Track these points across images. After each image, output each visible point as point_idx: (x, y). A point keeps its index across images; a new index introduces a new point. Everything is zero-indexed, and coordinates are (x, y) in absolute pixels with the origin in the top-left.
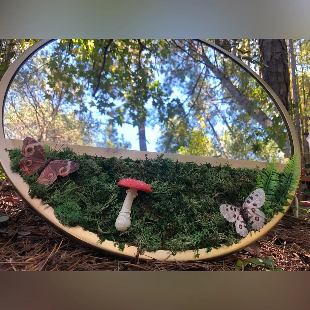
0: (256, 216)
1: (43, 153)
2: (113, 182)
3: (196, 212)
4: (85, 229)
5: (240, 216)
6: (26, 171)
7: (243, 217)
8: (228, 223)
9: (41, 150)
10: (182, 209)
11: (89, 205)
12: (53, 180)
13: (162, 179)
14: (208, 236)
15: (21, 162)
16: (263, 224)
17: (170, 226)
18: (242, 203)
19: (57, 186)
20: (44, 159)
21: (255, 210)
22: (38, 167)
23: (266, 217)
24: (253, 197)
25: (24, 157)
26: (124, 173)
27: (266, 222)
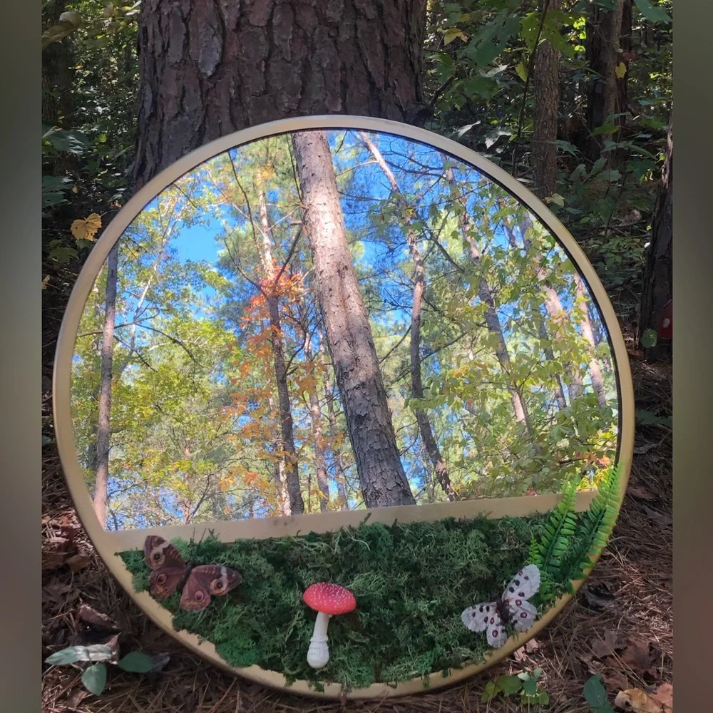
0: (522, 611)
1: (178, 557)
2: (295, 586)
3: (426, 622)
4: (265, 668)
5: (496, 616)
6: (161, 593)
7: (501, 616)
9: (173, 552)
10: (404, 618)
13: (372, 568)
15: (151, 581)
16: (533, 621)
17: (386, 649)
19: (212, 609)
21: (521, 603)
22: (175, 582)
24: (520, 580)
26: (310, 566)
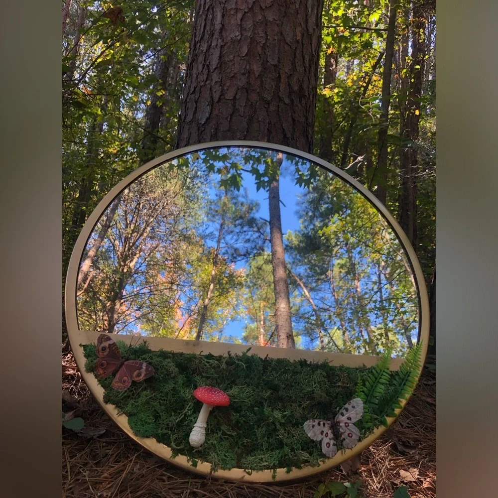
0: (349, 432)
1: (118, 352)
3: (278, 427)
4: (159, 441)
5: (330, 432)
6: (101, 374)
7: (333, 433)
8: (313, 441)
9: (115, 348)
10: (263, 422)
11: (163, 416)
12: (127, 385)
13: (246, 383)
14: (288, 455)
15: (96, 364)
16: (356, 441)
17: (247, 442)
18: (335, 414)
20: (118, 359)
21: (348, 426)
22: (112, 369)
23: (361, 434)
24: (349, 408)
25: (99, 357)
26: (204, 374)
27: (360, 440)
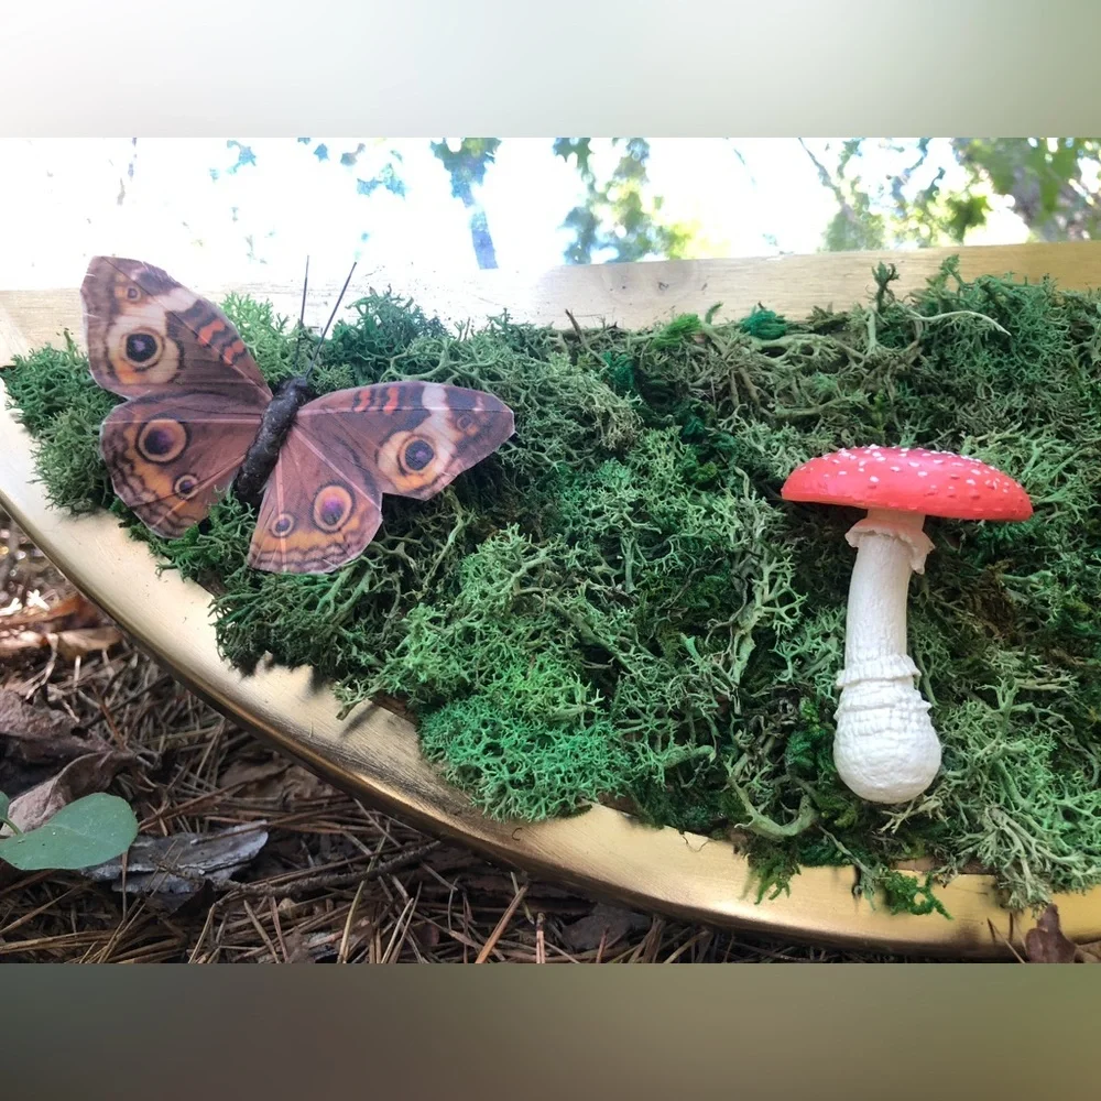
1: (236, 357)
2: (732, 479)
6: (159, 501)
9: (216, 334)
12: (359, 532)
13: (1010, 412)
15: (108, 442)
19: (394, 564)
20: (252, 399)
25: (121, 400)
